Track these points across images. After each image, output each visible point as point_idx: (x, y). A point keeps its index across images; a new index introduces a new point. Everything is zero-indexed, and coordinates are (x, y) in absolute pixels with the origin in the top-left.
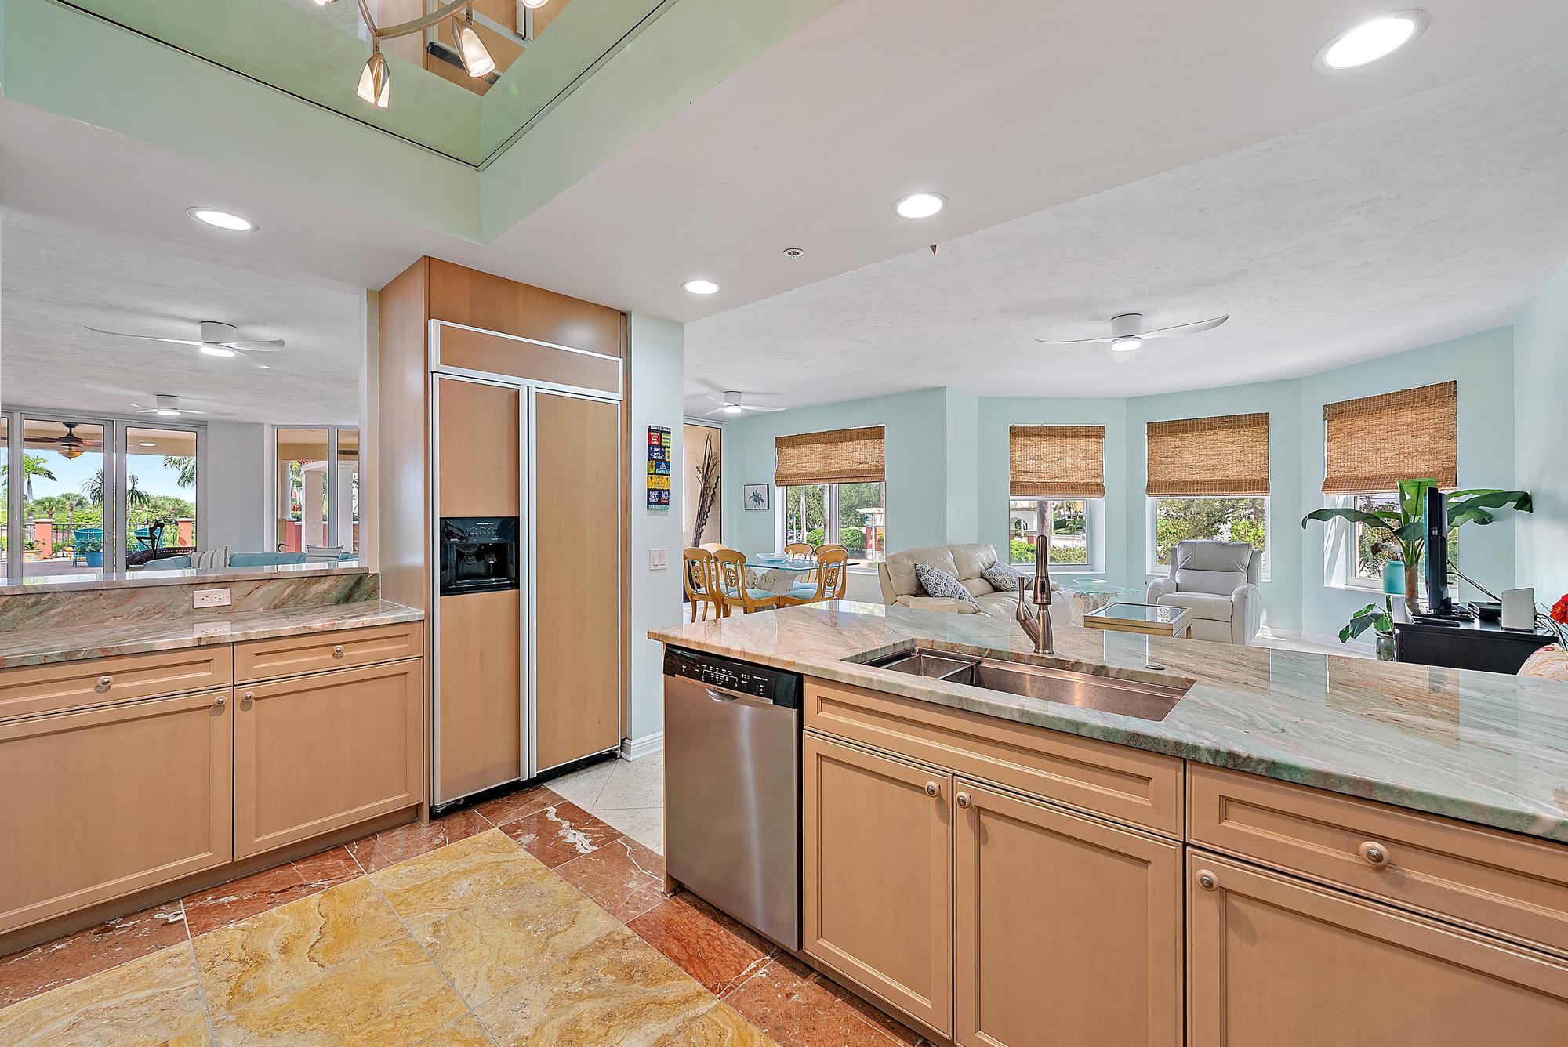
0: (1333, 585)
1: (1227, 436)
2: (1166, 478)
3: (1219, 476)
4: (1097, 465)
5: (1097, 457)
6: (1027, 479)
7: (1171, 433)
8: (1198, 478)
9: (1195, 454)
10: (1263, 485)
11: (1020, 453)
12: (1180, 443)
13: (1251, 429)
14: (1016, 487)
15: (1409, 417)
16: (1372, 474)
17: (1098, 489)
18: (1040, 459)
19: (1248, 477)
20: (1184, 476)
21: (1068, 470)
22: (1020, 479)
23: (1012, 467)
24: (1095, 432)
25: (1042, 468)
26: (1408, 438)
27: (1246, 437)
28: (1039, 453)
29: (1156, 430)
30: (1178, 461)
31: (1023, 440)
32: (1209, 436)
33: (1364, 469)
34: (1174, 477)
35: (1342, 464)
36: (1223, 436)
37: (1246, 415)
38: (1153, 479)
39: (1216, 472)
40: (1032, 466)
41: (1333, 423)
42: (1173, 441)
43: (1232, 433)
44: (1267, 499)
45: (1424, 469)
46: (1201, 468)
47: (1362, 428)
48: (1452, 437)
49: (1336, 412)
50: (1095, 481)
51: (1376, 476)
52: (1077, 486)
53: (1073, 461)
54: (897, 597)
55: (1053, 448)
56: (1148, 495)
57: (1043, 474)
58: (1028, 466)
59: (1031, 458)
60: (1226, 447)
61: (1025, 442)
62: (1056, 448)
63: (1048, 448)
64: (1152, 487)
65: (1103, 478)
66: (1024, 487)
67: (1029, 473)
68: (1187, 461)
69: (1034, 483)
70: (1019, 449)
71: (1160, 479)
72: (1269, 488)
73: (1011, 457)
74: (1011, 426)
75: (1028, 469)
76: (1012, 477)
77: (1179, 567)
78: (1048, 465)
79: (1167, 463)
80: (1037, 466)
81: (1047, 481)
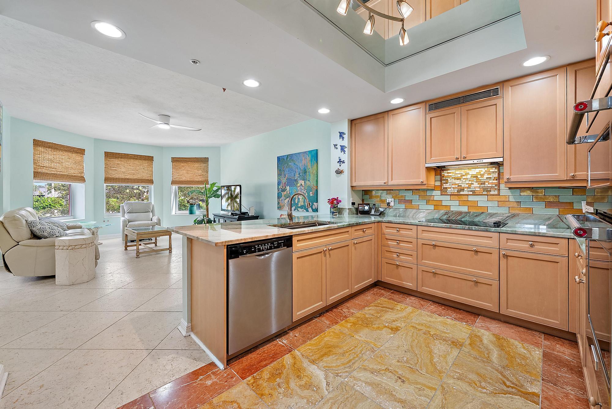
0: (173, 214)
1: (138, 162)
2: (114, 176)
3: (135, 177)
4: (81, 167)
5: (81, 163)
6: (44, 171)
7: (117, 158)
8: (127, 177)
9: (126, 167)
10: (151, 182)
11: (39, 155)
12: (120, 163)
13: (147, 161)
14: (37, 175)
15: (197, 165)
17: (82, 179)
18: (52, 161)
19: (146, 178)
20: (122, 176)
21: (66, 168)
22: (40, 170)
23: (35, 163)
24: (81, 152)
25: (53, 165)
26: (196, 171)
27: (145, 163)
28: (51, 157)
29: (108, 155)
30: (119, 170)
31: (41, 149)
32: (132, 161)
33: (184, 179)
34: (117, 176)
35: (177, 177)
36: (137, 162)
37: (146, 156)
38: (107, 176)
39: (134, 176)
40: (46, 164)
41: (174, 163)
42: (117, 161)
43: (141, 162)
44: (153, 186)
45: (200, 180)
46: (129, 174)
47: (183, 166)
48: (207, 172)
49: (175, 160)
50: (80, 175)
51: (187, 181)
52: (71, 177)
53: (69, 164)
54: (18, 243)
55: (59, 156)
56: (105, 183)
57: (53, 169)
58: (44, 164)
59: (46, 159)
60: (138, 166)
61: (42, 150)
62: (61, 156)
63: (56, 156)
64: (107, 180)
65: (84, 174)
66: (40, 175)
67: (45, 168)
68: (123, 170)
69: (48, 173)
70: (39, 153)
71: (111, 177)
72: (153, 183)
73: (34, 157)
74: (34, 140)
75: (44, 166)
76: (35, 169)
77: (126, 213)
78: (56, 164)
79: (114, 170)
80: (49, 164)
81: (55, 173)
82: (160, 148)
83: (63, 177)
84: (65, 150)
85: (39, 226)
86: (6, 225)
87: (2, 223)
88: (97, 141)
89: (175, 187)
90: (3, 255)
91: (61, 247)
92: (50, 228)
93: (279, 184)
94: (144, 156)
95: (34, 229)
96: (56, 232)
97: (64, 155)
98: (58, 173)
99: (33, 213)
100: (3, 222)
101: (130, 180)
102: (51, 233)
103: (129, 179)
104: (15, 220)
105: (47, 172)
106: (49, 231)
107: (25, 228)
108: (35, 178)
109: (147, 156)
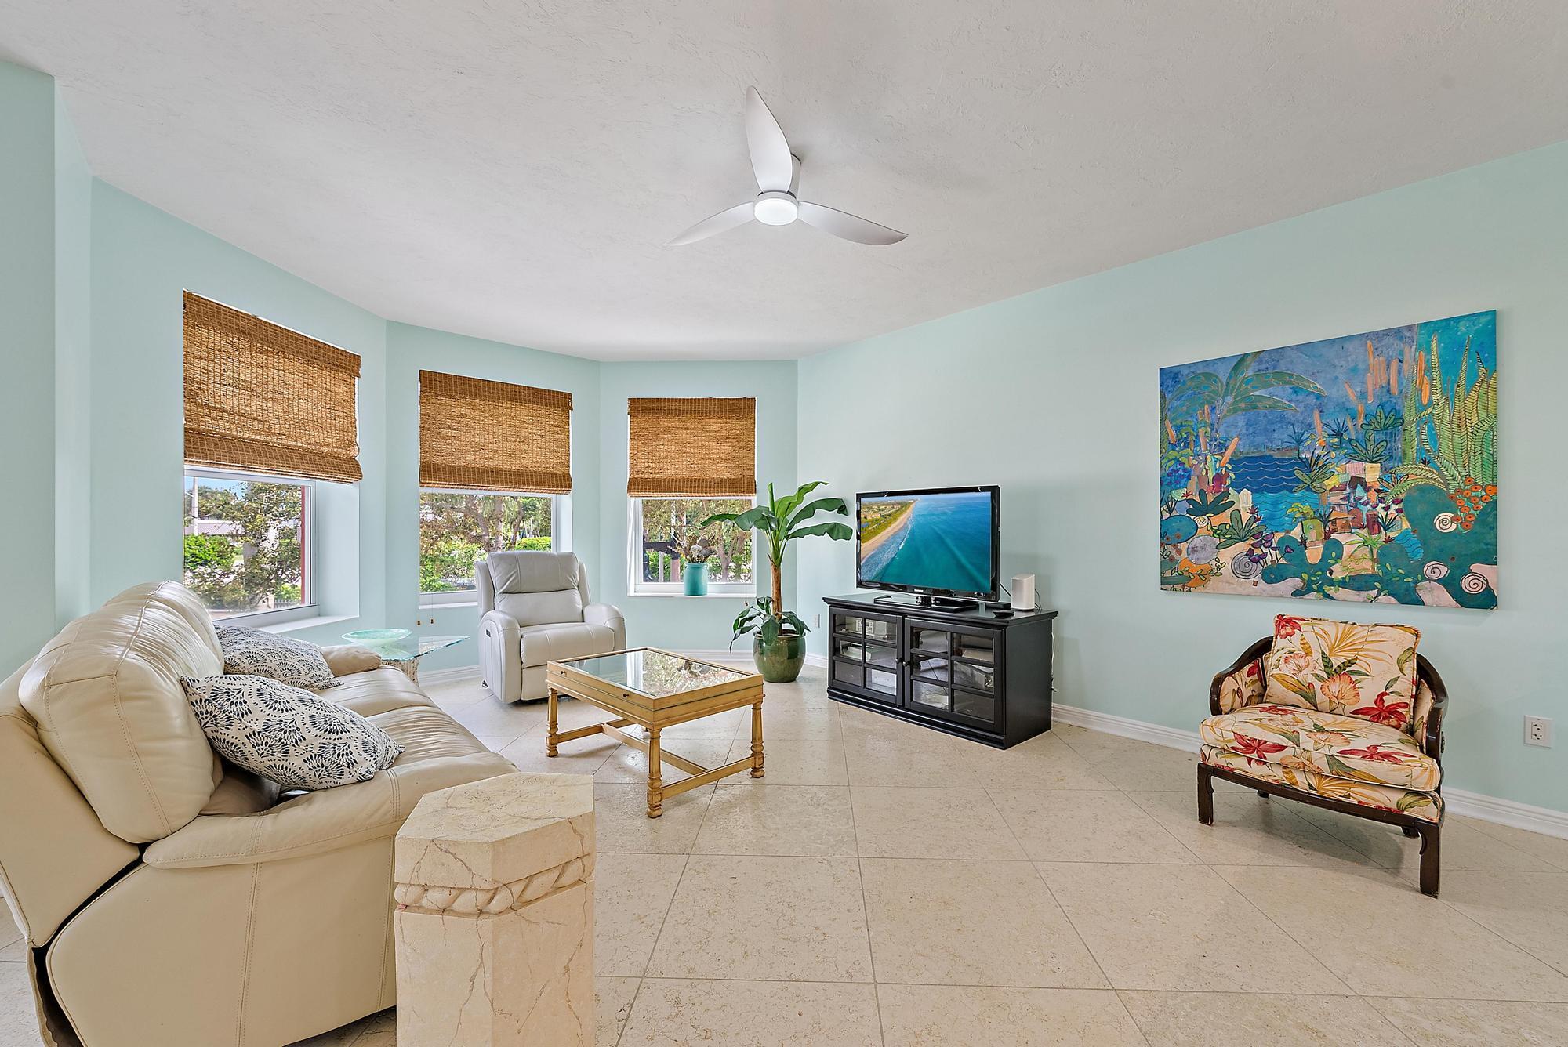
0: (631, 594)
1: (526, 414)
2: (449, 461)
3: (516, 465)
4: (348, 423)
5: (345, 406)
6: (224, 427)
8: (492, 465)
9: (488, 430)
10: (563, 482)
11: (204, 363)
12: (468, 412)
13: (553, 410)
14: (198, 443)
15: (714, 424)
16: (679, 477)
17: (350, 468)
18: (250, 390)
19: (548, 471)
20: (474, 460)
21: (301, 422)
22: (208, 425)
23: (189, 394)
24: (346, 364)
25: (255, 406)
26: (714, 446)
27: (547, 418)
28: (247, 375)
29: (433, 384)
30: (465, 437)
31: (212, 337)
32: (506, 409)
33: (670, 472)
34: (461, 460)
35: (647, 465)
36: (522, 412)
37: (549, 391)
38: (428, 458)
39: (514, 459)
40: (232, 400)
41: (636, 420)
42: (459, 407)
43: (532, 411)
44: (566, 499)
45: (726, 475)
46: (496, 452)
47: (668, 429)
48: (751, 449)
49: (640, 408)
50: (344, 451)
51: (682, 480)
52: (317, 458)
53: (310, 407)
54: (142, 847)
55: (276, 372)
56: (422, 484)
57: (256, 423)
58: (224, 399)
59: (230, 381)
60: (524, 427)
61: (217, 342)
62: (281, 373)
63: (265, 370)
64: (429, 472)
65: (356, 449)
66: (209, 445)
67: (226, 415)
68: (477, 440)
69: (237, 438)
70: (204, 354)
71: (439, 462)
72: (570, 486)
73: (186, 369)
74: (188, 297)
75: (224, 406)
76: (188, 418)
77: (497, 593)
78: (264, 405)
79: (450, 438)
80: (242, 401)
81: (263, 438)
82: (592, 364)
83: (292, 458)
84: (298, 352)
85: (257, 713)
86: (60, 739)
87: (29, 719)
88: (399, 330)
89: (635, 503)
90: (40, 956)
91: (437, 897)
92: (319, 720)
93: (1171, 479)
94: (545, 391)
95: (234, 735)
96: (352, 743)
97: (291, 370)
98: (274, 440)
99: (195, 613)
100: (40, 713)
101: (501, 474)
102: (328, 751)
103: (497, 472)
104: (122, 698)
105: (234, 433)
106: (317, 743)
107: (181, 744)
108: (190, 456)
109: (553, 391)
